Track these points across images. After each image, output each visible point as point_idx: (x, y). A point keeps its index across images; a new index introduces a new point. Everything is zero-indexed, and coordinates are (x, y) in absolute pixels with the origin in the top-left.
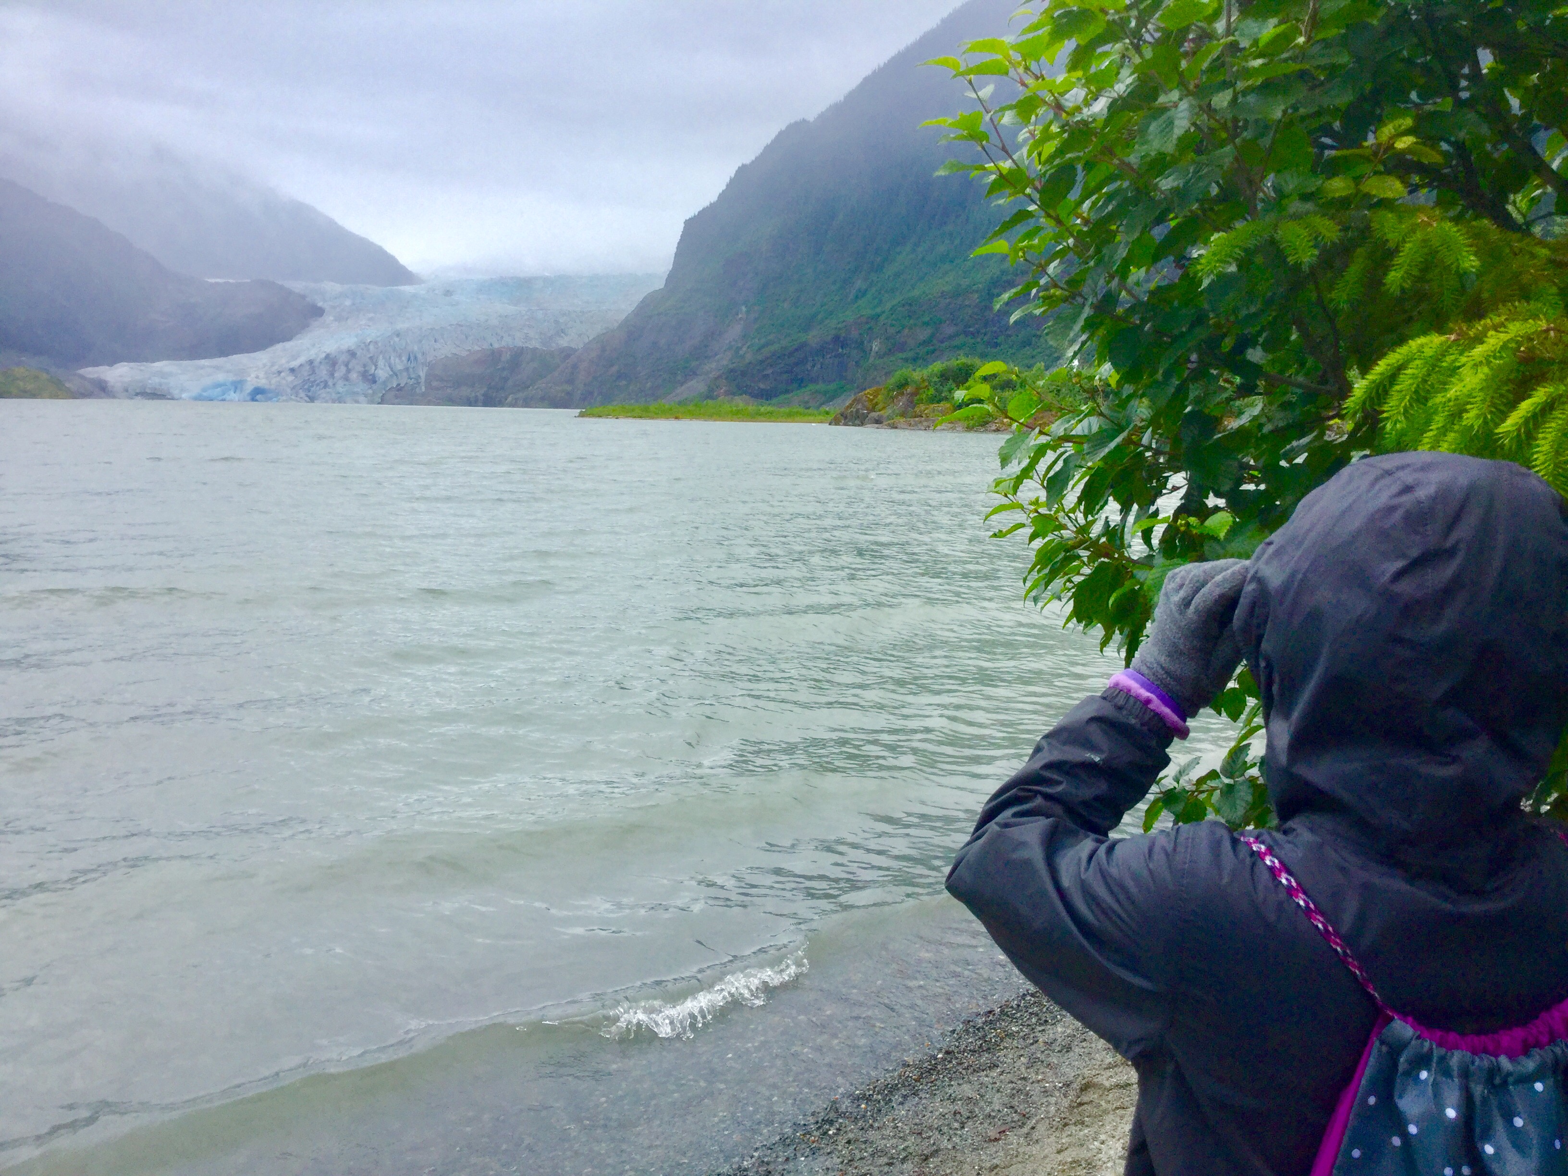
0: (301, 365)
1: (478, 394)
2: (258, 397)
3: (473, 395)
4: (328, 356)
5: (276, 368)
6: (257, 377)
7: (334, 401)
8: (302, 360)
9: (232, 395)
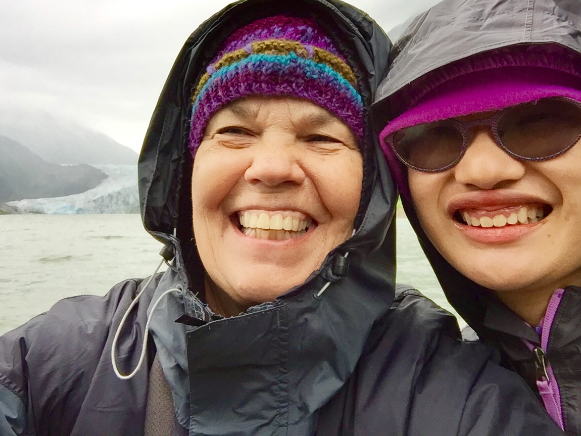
0: (98, 199)
2: (80, 212)
4: (109, 195)
5: (87, 200)
6: (80, 204)
7: (111, 213)
8: (98, 196)
9: (69, 212)
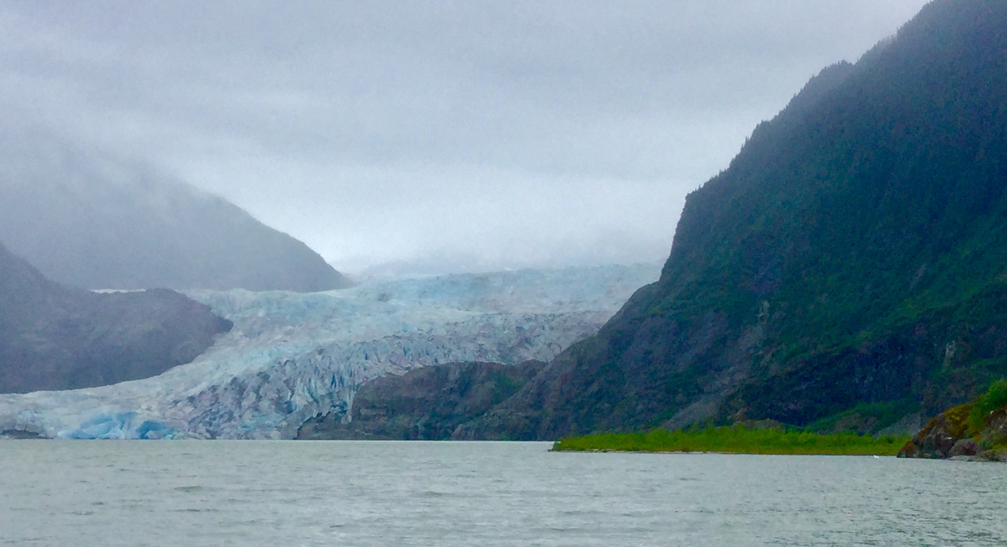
0: (202, 393)
1: (418, 424)
2: (150, 433)
3: (412, 425)
4: (235, 380)
6: (148, 409)
7: (239, 437)
8: (203, 386)
9: (118, 432)
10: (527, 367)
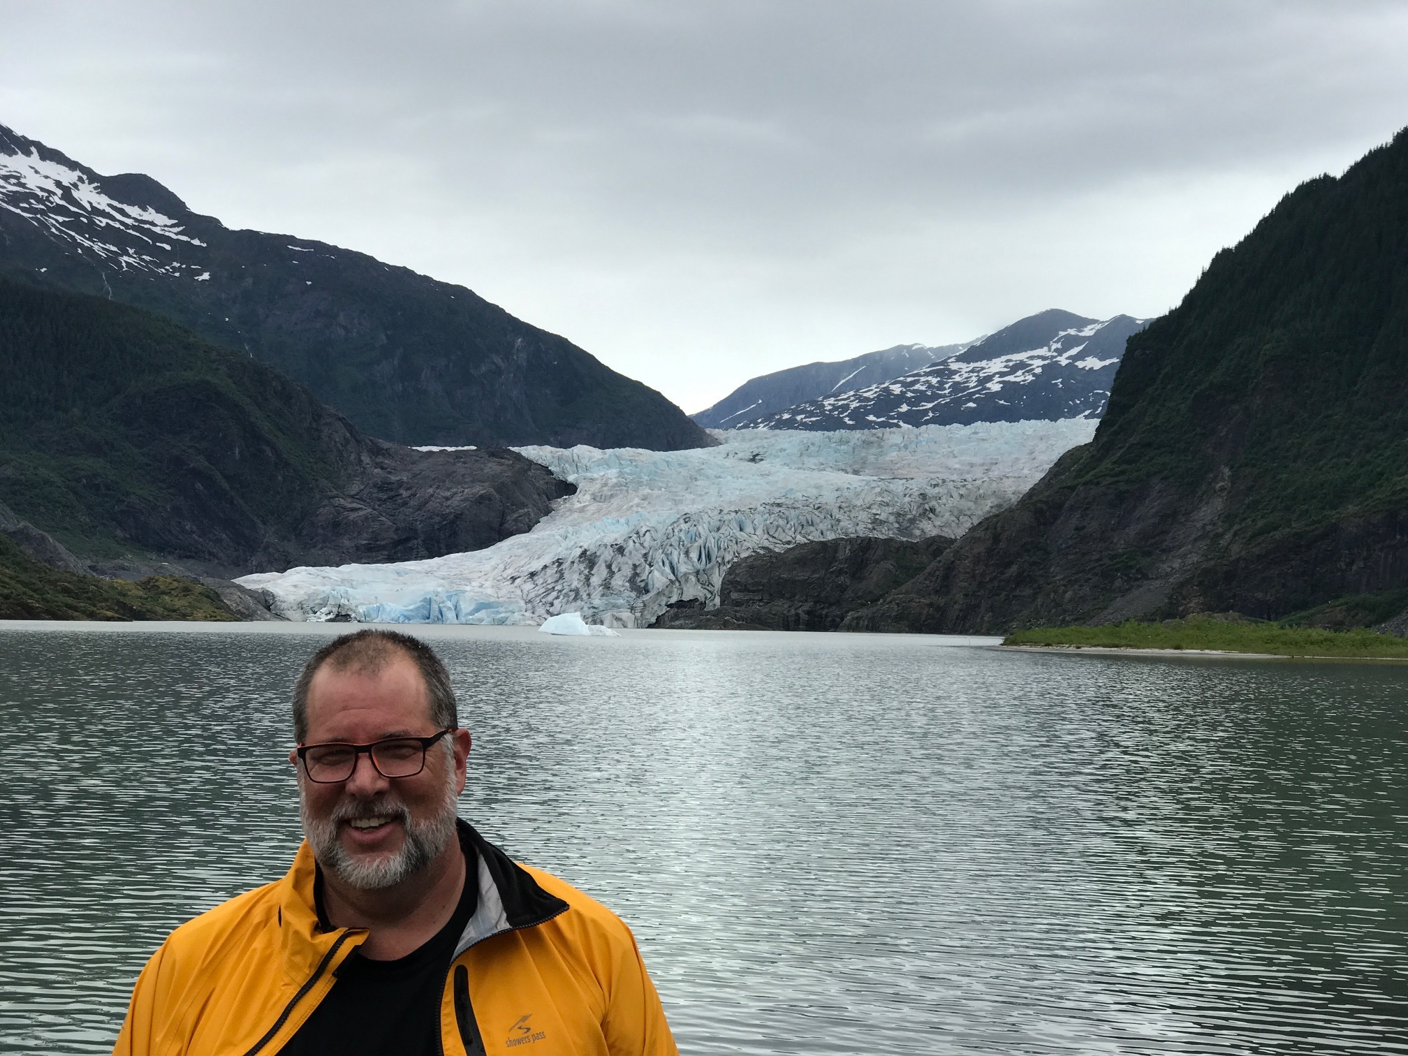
1: (800, 611)
3: (793, 612)
6: (482, 586)
10: (931, 544)
